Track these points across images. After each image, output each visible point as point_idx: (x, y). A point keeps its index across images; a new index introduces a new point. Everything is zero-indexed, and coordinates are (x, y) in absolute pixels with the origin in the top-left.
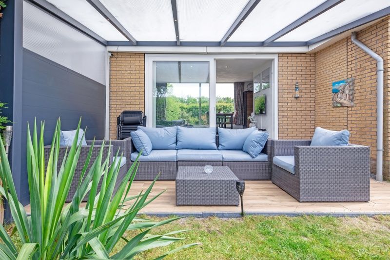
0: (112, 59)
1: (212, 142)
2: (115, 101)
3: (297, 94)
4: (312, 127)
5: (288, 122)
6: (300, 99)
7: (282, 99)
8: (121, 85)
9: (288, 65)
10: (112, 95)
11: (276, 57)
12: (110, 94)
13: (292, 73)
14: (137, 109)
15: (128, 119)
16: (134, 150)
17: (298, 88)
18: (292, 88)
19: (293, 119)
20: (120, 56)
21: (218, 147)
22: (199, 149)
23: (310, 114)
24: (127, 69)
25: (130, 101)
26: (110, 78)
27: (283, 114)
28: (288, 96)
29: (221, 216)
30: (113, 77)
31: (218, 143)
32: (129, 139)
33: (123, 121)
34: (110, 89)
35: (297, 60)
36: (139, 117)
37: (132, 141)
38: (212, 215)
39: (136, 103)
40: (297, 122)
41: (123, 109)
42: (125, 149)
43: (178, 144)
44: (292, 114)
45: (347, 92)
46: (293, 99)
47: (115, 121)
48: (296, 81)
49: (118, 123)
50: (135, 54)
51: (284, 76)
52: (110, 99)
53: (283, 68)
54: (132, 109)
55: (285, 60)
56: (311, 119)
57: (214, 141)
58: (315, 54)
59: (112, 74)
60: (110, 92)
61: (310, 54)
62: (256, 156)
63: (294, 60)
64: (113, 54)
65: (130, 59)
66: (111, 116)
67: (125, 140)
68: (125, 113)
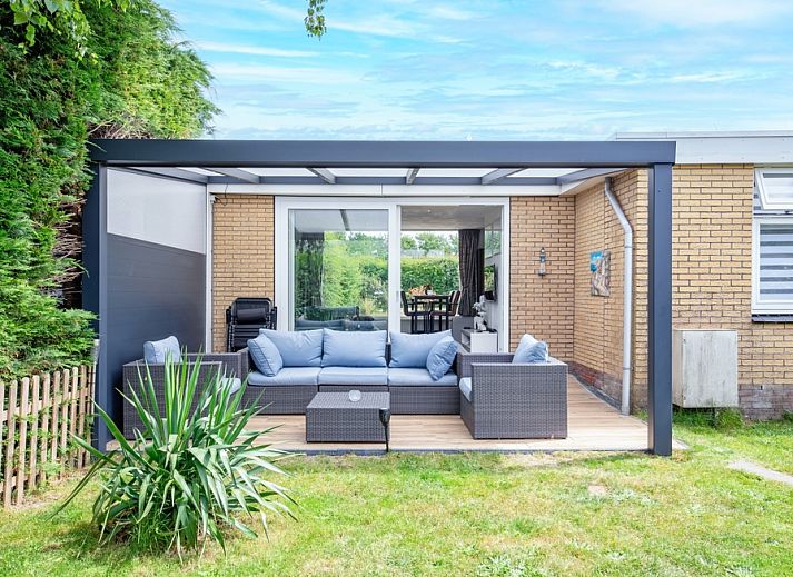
0: (217, 205)
1: (378, 355)
2: (220, 280)
3: (542, 268)
4: (568, 327)
5: (527, 317)
6: (547, 277)
7: (516, 276)
8: (232, 252)
9: (528, 217)
10: (216, 270)
11: (506, 203)
12: (213, 268)
13: (535, 231)
14: (260, 294)
15: (244, 312)
16: (254, 367)
17: (544, 257)
18: (533, 258)
19: (535, 313)
20: (230, 201)
21: (388, 363)
22: (357, 366)
23: (565, 304)
24: (244, 224)
25: (248, 280)
26: (213, 240)
27: (518, 304)
28: (526, 272)
29: (362, 453)
30: (219, 238)
31: (388, 357)
32: (245, 350)
33: (235, 316)
34: (213, 259)
35: (543, 208)
36: (264, 310)
37: (249, 353)
38: (348, 452)
39: (259, 284)
40: (543, 318)
41: (235, 294)
42: (239, 367)
43: (324, 358)
44: (534, 304)
45: (603, 272)
46: (537, 277)
47: (222, 316)
48: (542, 245)
49: (228, 321)
50: (257, 196)
51: (521, 235)
52: (213, 277)
53: (518, 222)
54: (251, 295)
55: (521, 208)
56: (567, 313)
57: (383, 353)
58: (575, 197)
59: (216, 233)
60: (213, 264)
61: (566, 197)
62: (439, 377)
63: (539, 208)
64: (218, 197)
65: (249, 206)
66: (216, 308)
67: (239, 353)
68: (240, 302)
